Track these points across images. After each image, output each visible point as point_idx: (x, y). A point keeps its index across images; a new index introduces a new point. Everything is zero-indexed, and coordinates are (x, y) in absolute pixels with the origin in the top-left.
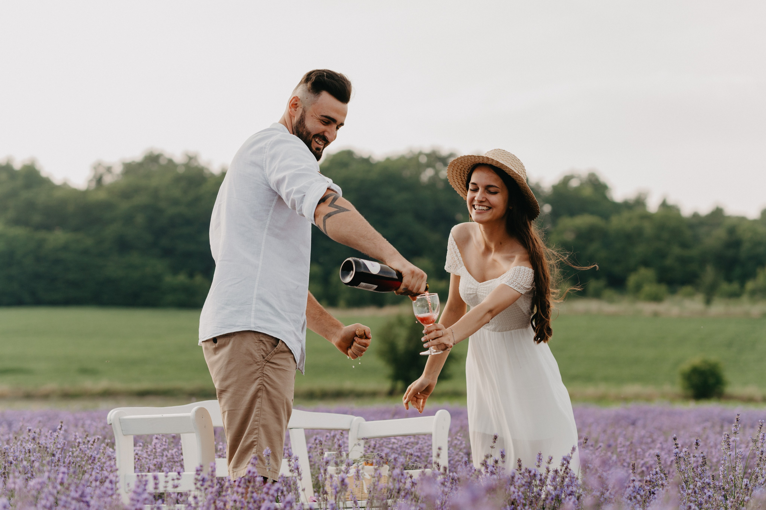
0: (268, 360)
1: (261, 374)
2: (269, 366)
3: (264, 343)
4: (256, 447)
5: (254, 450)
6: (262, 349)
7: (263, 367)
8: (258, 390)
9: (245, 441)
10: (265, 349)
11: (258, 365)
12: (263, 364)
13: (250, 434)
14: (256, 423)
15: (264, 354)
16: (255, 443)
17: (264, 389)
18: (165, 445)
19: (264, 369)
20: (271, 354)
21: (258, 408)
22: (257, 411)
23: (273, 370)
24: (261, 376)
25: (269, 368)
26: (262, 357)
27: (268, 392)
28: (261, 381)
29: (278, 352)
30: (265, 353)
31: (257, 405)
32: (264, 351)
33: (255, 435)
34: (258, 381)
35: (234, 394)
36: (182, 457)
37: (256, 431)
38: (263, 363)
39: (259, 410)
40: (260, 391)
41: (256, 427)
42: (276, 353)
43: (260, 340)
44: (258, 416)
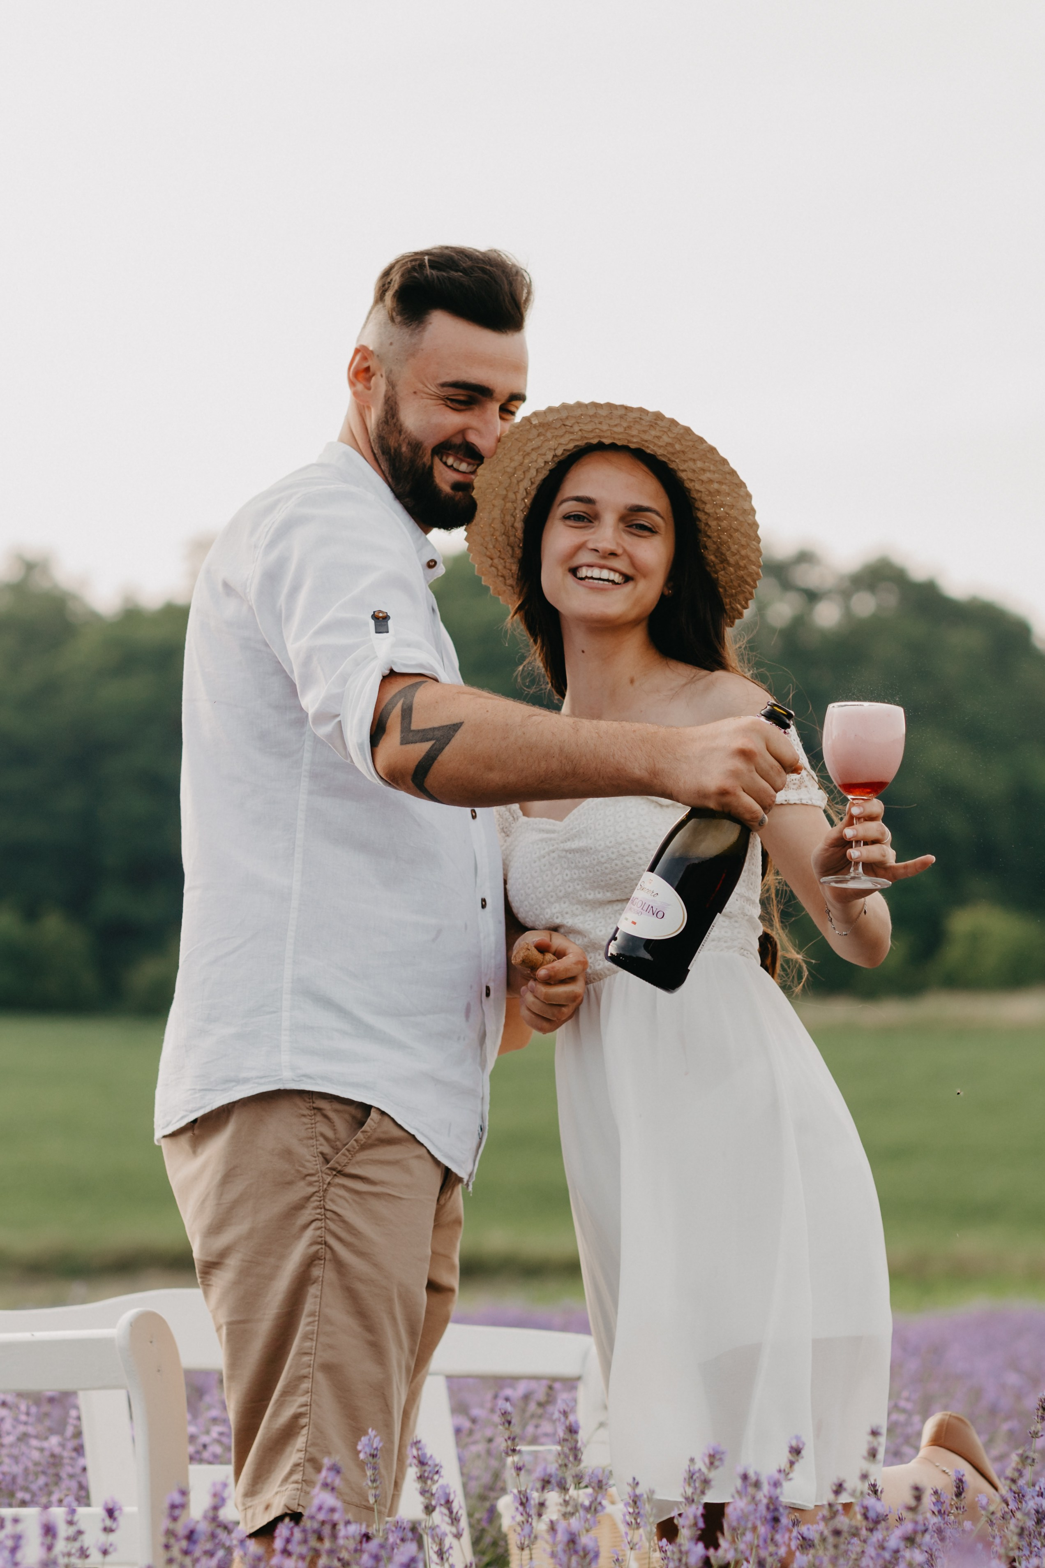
0: (339, 1168)
1: (319, 1211)
2: (344, 1187)
3: (326, 1117)
4: (304, 1431)
5: (300, 1441)
6: (322, 1135)
7: (325, 1190)
8: (311, 1261)
9: (275, 1414)
10: (330, 1134)
11: (310, 1184)
12: (323, 1180)
13: (288, 1392)
14: (306, 1359)
15: (327, 1149)
16: (304, 1421)
17: (329, 1256)
18: (26, 1423)
19: (328, 1197)
20: (348, 1150)
21: (312, 1314)
22: (309, 1324)
23: (356, 1198)
24: (319, 1217)
25: (342, 1192)
26: (321, 1159)
27: (340, 1265)
28: (318, 1232)
29: (370, 1142)
30: (333, 1147)
31: (309, 1305)
32: (327, 1139)
33: (303, 1395)
34: (309, 1233)
35: (245, 1272)
36: (81, 1462)
37: (306, 1385)
38: (324, 1176)
39: (314, 1321)
40: (316, 1262)
41: (304, 1372)
42: (364, 1147)
43: (314, 1108)
44: (312, 1339)
